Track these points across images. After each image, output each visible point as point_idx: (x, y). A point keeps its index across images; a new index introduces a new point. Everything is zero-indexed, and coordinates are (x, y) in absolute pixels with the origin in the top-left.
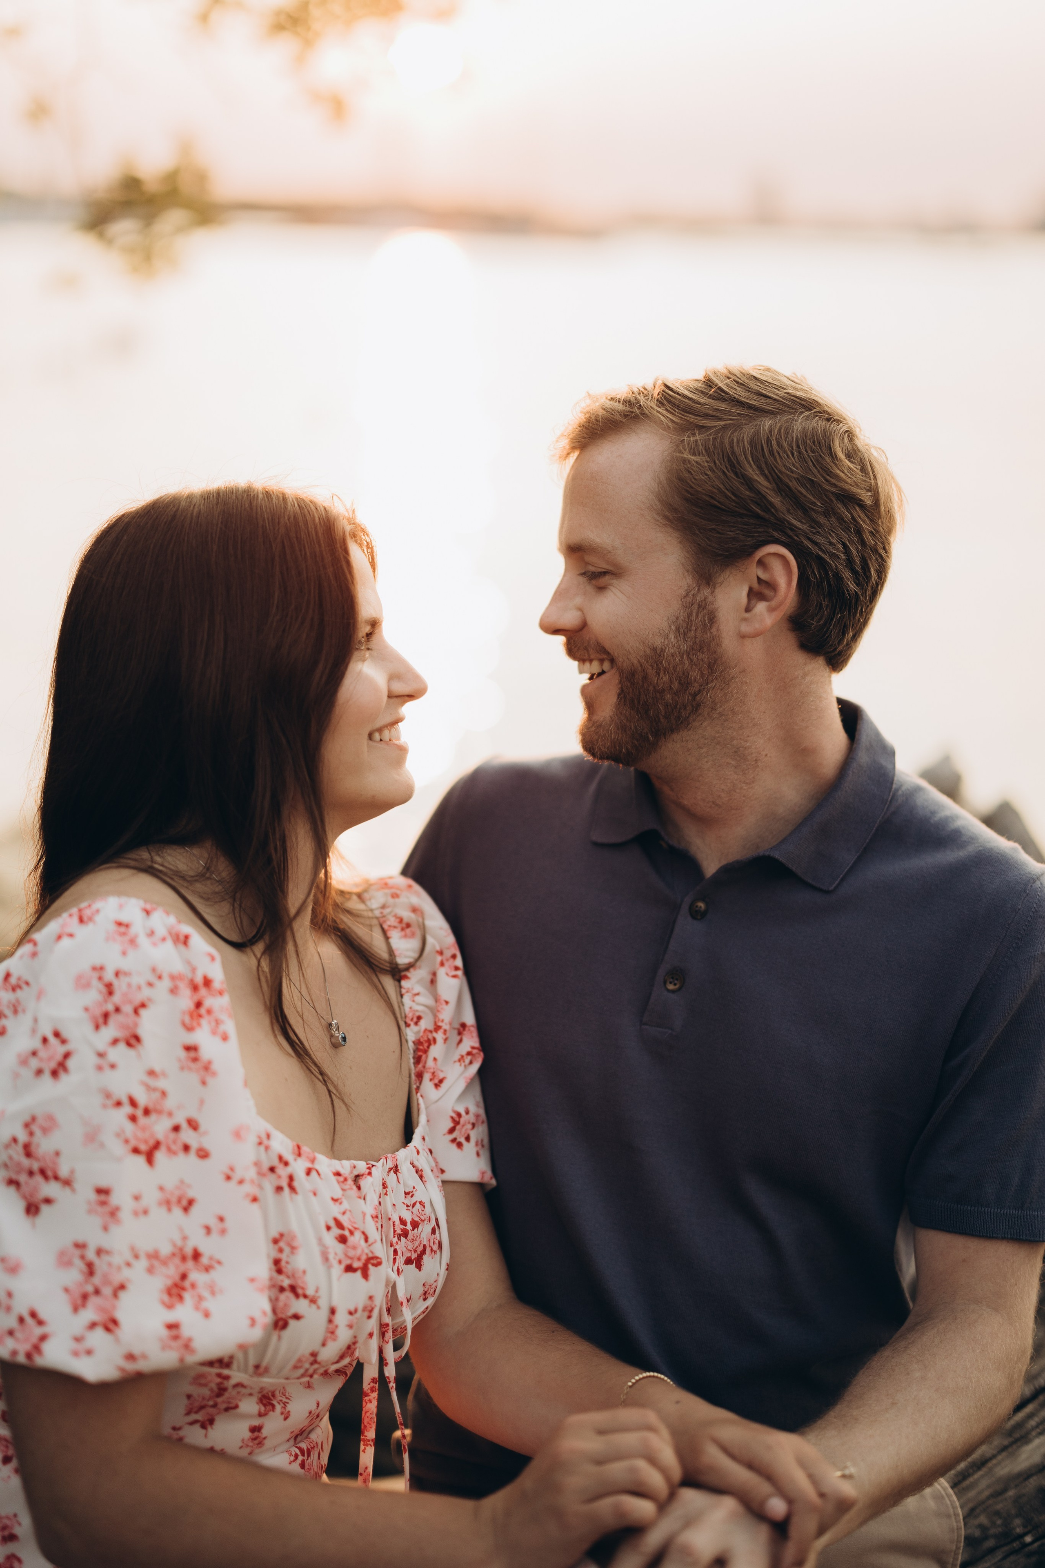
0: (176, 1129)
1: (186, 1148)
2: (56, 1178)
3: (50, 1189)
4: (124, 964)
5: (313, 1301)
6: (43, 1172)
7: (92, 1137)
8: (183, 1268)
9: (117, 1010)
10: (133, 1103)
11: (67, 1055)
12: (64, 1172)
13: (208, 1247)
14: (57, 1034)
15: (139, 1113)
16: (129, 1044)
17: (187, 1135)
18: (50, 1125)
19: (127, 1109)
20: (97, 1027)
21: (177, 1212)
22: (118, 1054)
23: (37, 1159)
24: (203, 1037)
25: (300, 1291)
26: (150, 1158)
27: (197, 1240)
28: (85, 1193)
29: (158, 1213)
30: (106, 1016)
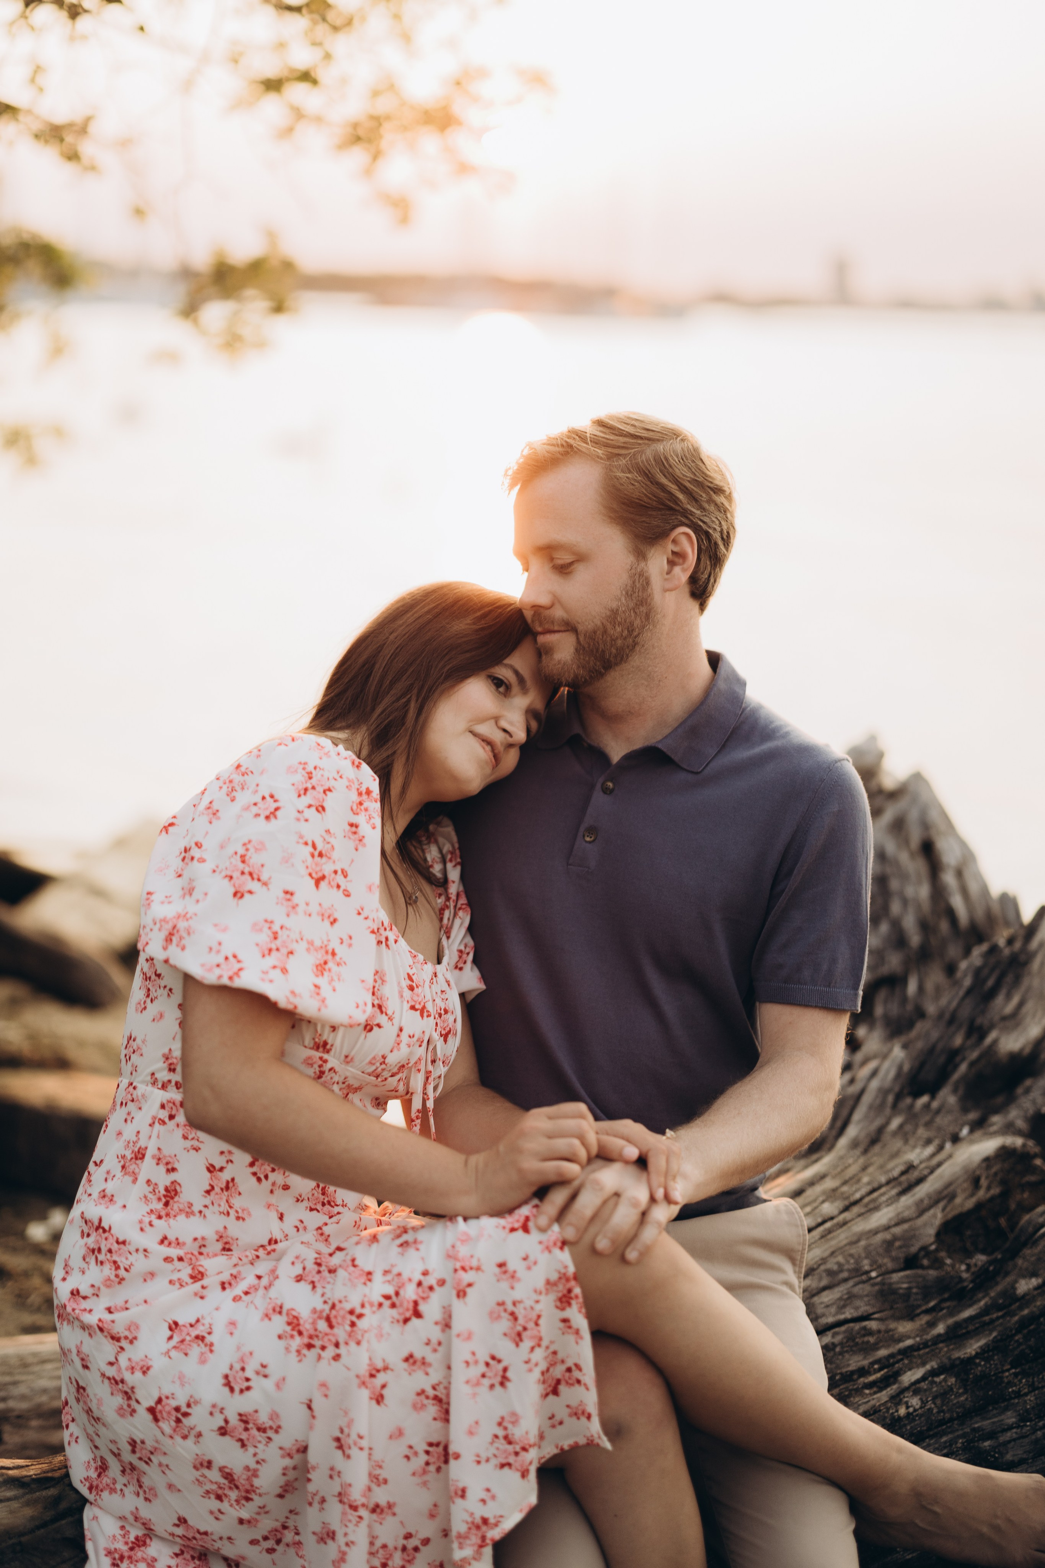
0: (336, 872)
1: (338, 887)
2: (259, 880)
3: (254, 886)
4: (320, 763)
5: (390, 1019)
6: (251, 874)
7: (287, 860)
8: (325, 958)
9: (313, 788)
10: (314, 846)
11: (277, 809)
12: (264, 878)
13: (341, 951)
14: (272, 796)
15: (316, 853)
16: (317, 810)
17: (340, 878)
18: (261, 847)
19: (310, 849)
20: (299, 796)
21: (327, 923)
22: (311, 813)
23: (249, 866)
24: (361, 819)
25: (384, 1009)
26: (318, 882)
27: (334, 944)
28: (276, 891)
29: (316, 918)
30: (306, 790)
